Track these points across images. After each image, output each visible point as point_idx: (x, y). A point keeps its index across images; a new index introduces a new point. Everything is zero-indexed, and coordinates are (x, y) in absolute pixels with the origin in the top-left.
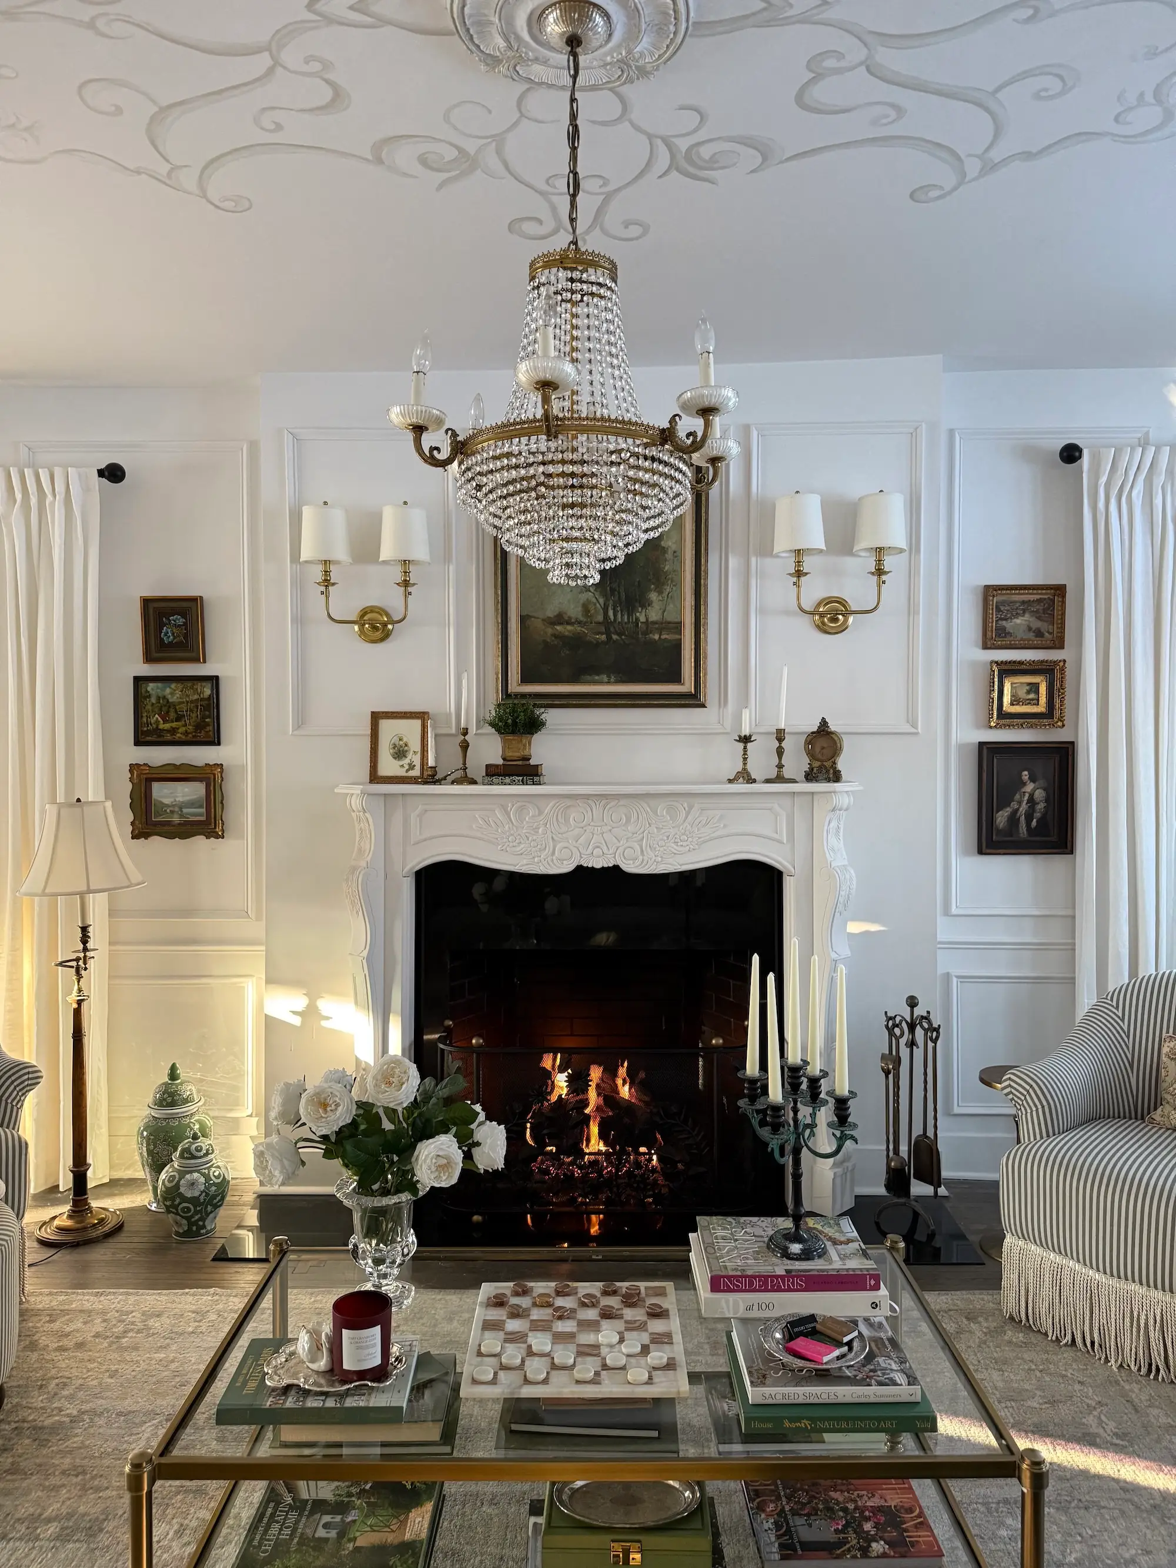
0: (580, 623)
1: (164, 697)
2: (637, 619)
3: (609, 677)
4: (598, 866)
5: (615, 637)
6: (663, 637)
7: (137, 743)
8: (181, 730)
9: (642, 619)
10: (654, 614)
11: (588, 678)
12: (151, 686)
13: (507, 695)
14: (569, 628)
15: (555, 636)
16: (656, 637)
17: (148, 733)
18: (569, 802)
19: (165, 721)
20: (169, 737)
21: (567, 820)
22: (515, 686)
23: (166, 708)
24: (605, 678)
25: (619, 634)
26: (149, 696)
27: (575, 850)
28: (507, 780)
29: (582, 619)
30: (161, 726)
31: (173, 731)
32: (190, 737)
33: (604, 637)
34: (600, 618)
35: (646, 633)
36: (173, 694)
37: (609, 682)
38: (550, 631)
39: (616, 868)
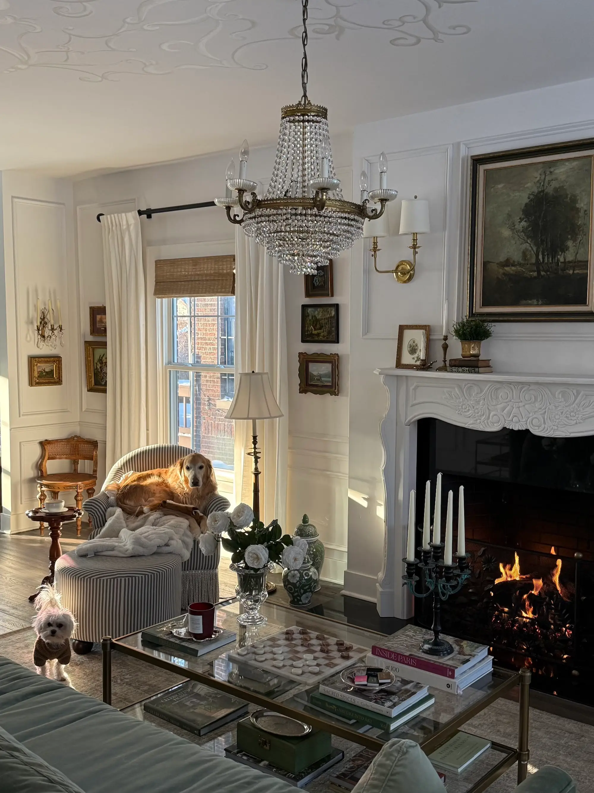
0: (520, 264)
1: (315, 316)
2: (558, 260)
3: (538, 301)
4: (516, 429)
5: (543, 273)
6: (576, 272)
7: (303, 341)
8: (322, 334)
9: (562, 260)
10: (570, 256)
11: (524, 302)
12: (310, 310)
13: (472, 314)
14: (513, 268)
15: (504, 274)
16: (571, 272)
17: (309, 336)
18: (498, 386)
19: (315, 330)
20: (316, 339)
21: (497, 398)
22: (478, 309)
23: (316, 321)
24: (535, 302)
25: (546, 271)
26: (308, 316)
27: (501, 418)
28: (460, 369)
29: (522, 262)
30: (314, 332)
31: (318, 335)
32: (325, 339)
33: (535, 274)
34: (533, 261)
35: (563, 270)
36: (319, 314)
37: (537, 305)
38: (501, 271)
39: (527, 431)
